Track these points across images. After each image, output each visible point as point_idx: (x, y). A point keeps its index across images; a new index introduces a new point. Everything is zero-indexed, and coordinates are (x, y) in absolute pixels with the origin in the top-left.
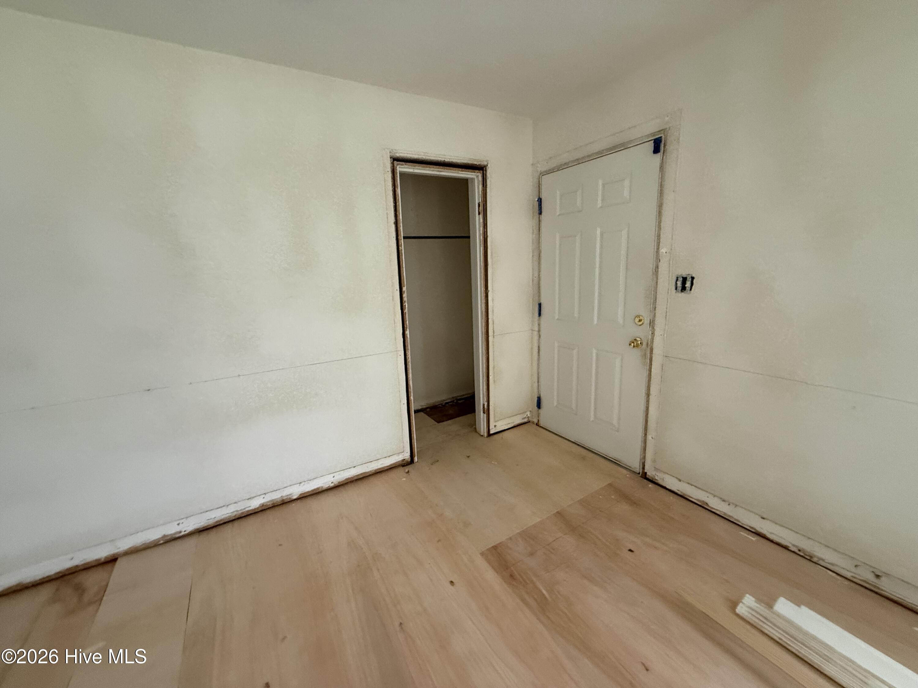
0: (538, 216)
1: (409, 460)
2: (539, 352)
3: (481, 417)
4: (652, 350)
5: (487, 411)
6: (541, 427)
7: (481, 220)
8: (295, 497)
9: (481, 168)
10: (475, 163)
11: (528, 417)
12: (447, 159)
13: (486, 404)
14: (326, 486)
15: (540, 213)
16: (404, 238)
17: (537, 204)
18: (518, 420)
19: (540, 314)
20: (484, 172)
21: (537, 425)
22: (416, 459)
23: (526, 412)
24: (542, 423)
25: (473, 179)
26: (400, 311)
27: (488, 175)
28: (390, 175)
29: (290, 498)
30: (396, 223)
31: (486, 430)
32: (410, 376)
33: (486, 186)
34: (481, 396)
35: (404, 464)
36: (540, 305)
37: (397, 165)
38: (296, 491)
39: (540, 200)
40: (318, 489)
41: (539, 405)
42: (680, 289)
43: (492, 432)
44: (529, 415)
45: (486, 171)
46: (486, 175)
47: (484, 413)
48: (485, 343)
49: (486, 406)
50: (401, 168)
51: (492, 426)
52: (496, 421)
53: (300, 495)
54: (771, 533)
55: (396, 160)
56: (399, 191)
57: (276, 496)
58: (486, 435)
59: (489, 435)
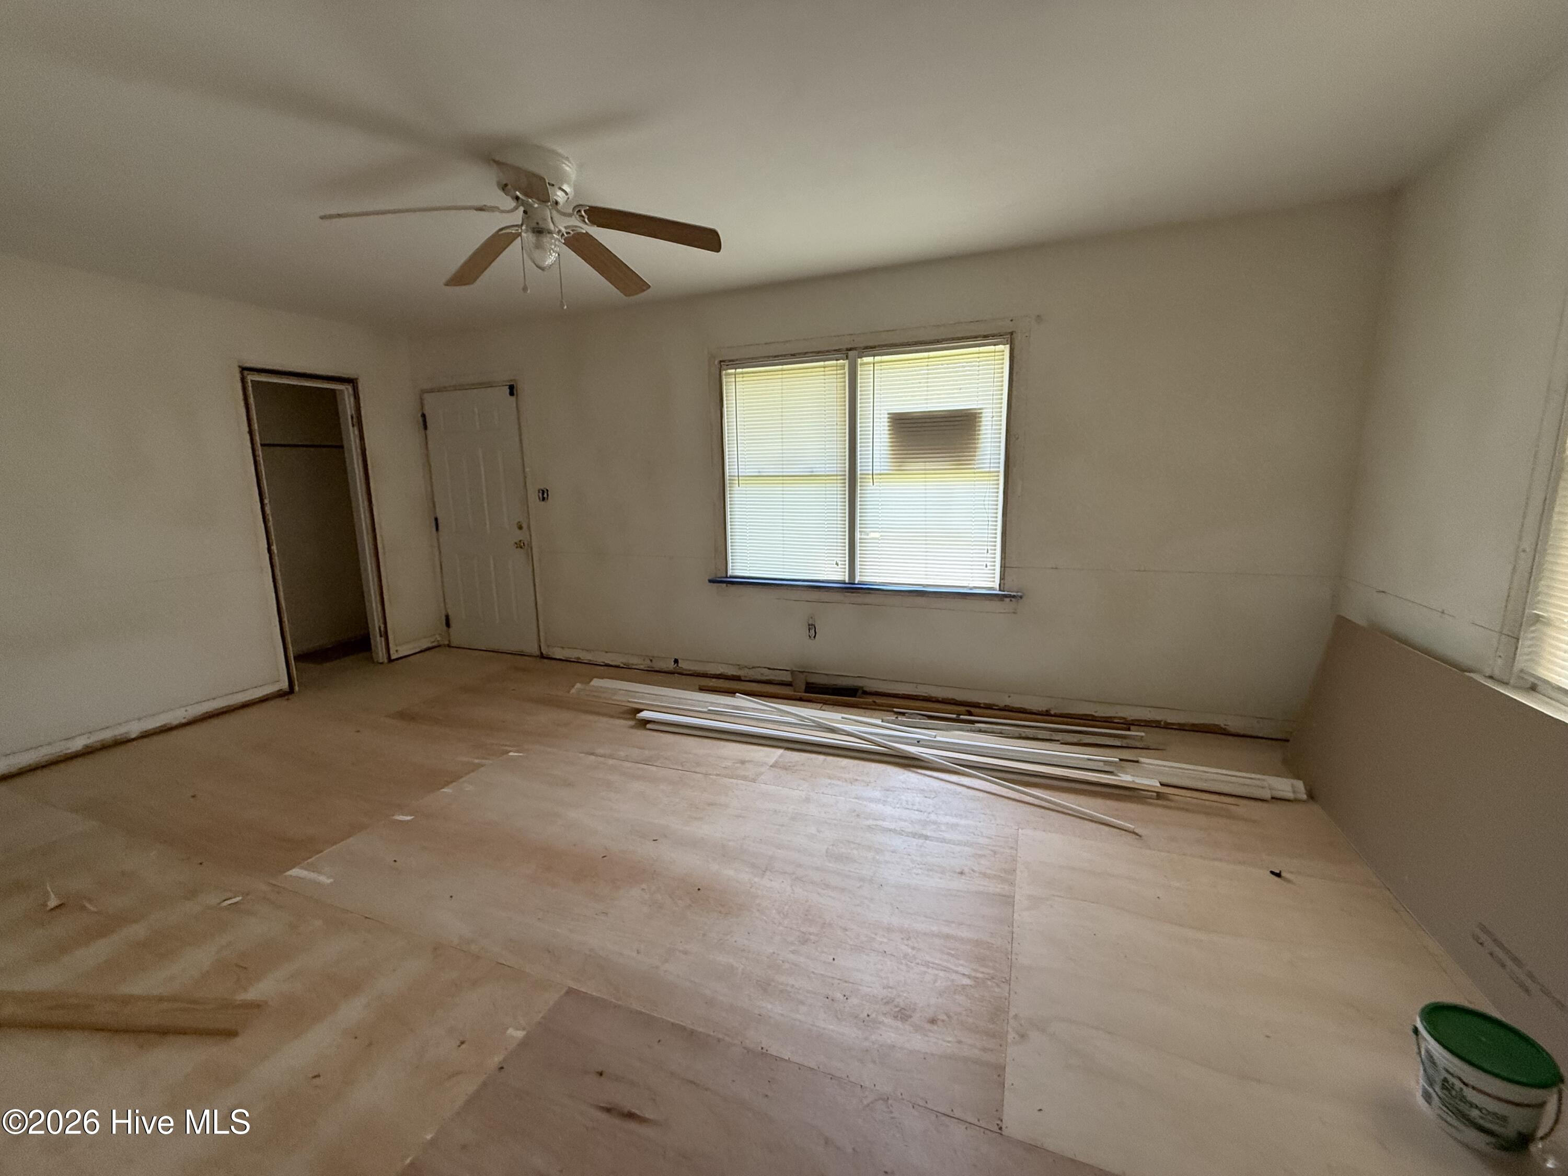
0: (423, 432)
1: (288, 690)
2: (441, 568)
3: (378, 642)
4: (531, 548)
5: (385, 634)
6: (453, 647)
7: (357, 432)
8: (133, 736)
9: (352, 382)
10: (343, 376)
11: (438, 641)
12: (308, 371)
13: (382, 626)
14: (175, 722)
15: (425, 428)
16: (262, 445)
17: (421, 419)
18: (425, 644)
19: (437, 529)
20: (355, 385)
21: (449, 646)
22: (297, 688)
23: (434, 635)
24: (453, 645)
25: (342, 391)
26: (263, 525)
27: (360, 388)
28: (239, 386)
29: (126, 738)
30: (251, 433)
31: (385, 656)
32: (281, 594)
33: (359, 398)
34: (376, 618)
35: (280, 695)
36: (436, 519)
37: (248, 374)
38: (135, 729)
39: (424, 416)
40: (165, 725)
41: (448, 624)
42: (541, 498)
43: (393, 657)
44: (439, 639)
45: (357, 383)
46: (357, 388)
47: (381, 636)
48: (374, 559)
49: (382, 629)
50: (250, 377)
51: (392, 652)
52: (396, 645)
53: (141, 733)
54: (612, 661)
55: (244, 369)
56: (251, 400)
57: (107, 735)
58: (386, 661)
59: (390, 660)
